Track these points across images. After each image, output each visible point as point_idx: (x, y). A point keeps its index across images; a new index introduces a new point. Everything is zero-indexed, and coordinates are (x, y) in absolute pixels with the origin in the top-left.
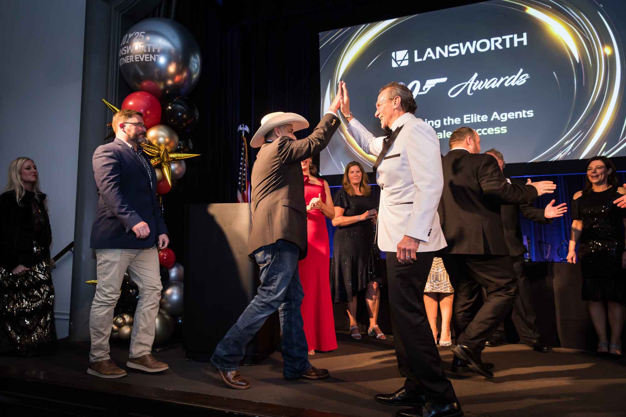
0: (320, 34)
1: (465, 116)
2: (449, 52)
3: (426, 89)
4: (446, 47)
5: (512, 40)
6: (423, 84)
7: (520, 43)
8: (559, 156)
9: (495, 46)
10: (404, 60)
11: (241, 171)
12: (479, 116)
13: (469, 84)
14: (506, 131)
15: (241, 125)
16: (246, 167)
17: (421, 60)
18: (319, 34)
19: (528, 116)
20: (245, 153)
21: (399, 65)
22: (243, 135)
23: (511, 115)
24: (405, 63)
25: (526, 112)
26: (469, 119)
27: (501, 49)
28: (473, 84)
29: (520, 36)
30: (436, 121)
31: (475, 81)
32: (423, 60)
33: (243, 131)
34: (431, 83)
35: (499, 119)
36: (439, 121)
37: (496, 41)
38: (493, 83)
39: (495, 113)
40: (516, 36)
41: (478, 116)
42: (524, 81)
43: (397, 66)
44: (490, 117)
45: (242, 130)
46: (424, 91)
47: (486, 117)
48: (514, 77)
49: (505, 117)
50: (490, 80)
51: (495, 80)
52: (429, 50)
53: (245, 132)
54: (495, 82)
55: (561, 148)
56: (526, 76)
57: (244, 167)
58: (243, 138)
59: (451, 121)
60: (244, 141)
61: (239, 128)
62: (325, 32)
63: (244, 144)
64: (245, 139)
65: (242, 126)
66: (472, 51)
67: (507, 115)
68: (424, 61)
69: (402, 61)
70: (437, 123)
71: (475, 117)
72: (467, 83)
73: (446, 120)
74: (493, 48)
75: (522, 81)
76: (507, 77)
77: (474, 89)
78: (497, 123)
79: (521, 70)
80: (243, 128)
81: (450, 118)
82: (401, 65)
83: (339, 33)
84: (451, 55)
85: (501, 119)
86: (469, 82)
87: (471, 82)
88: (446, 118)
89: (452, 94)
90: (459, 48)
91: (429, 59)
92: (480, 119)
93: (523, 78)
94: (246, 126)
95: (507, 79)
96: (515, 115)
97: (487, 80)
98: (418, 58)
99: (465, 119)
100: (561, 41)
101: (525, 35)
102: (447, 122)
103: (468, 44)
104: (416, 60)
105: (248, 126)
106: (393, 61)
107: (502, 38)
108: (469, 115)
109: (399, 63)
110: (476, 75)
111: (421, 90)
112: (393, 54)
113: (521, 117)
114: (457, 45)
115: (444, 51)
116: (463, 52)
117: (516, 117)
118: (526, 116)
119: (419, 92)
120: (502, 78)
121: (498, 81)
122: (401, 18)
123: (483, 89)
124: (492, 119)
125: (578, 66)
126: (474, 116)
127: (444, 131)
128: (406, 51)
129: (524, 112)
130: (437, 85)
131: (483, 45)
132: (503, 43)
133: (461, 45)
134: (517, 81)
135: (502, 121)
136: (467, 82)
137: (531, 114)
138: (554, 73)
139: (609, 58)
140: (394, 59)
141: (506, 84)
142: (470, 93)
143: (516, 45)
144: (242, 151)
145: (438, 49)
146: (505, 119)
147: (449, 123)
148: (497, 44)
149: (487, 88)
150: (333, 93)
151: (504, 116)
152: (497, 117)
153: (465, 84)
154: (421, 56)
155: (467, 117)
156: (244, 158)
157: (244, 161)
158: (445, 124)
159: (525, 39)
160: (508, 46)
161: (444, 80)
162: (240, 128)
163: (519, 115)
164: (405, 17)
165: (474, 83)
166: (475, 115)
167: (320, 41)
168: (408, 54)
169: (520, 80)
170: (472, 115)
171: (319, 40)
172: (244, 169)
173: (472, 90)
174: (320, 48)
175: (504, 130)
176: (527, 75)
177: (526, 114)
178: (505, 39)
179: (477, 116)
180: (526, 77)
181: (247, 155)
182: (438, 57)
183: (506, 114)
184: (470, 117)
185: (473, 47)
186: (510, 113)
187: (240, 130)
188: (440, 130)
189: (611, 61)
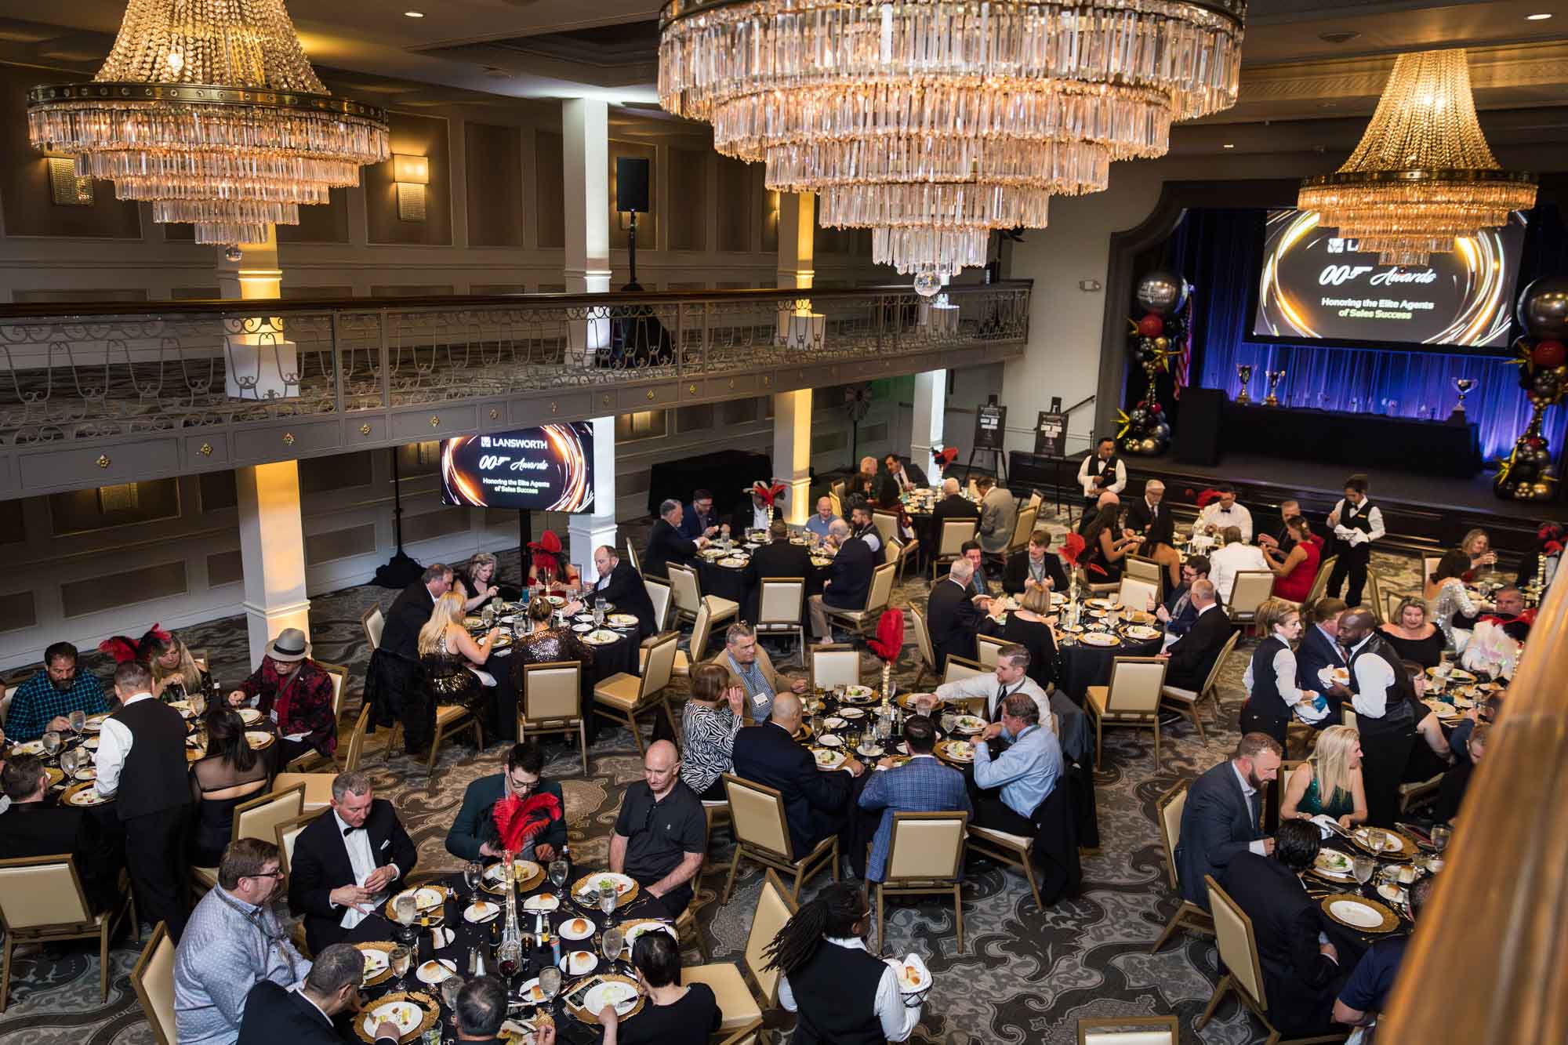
0: (1269, 212)
1: (1381, 301)
3: (1353, 274)
6: (1352, 270)
8: (1445, 341)
10: (1339, 247)
13: (1388, 275)
14: (1410, 317)
18: (1267, 212)
21: (1335, 251)
23: (1416, 305)
24: (1340, 250)
25: (1428, 304)
28: (1391, 276)
34: (1358, 270)
36: (1360, 302)
38: (1406, 278)
39: (1404, 302)
41: (1391, 302)
42: (1432, 279)
43: (1333, 251)
44: (1400, 304)
47: (1397, 304)
48: (1425, 275)
49: (1411, 306)
50: (1405, 274)
51: (1409, 275)
54: (1409, 277)
55: (1447, 335)
59: (1369, 303)
67: (1414, 304)
69: (1337, 248)
71: (1389, 303)
72: (1386, 275)
73: (1366, 302)
77: (1392, 280)
78: (1404, 310)
79: (1431, 271)
81: (1369, 301)
85: (1408, 307)
87: (1390, 274)
89: (1375, 281)
92: (1392, 305)
93: (1430, 277)
95: (1418, 276)
96: (1419, 305)
97: (1403, 274)
100: (1466, 255)
102: (1366, 304)
104: (1350, 249)
106: (1330, 247)
108: (1384, 301)
109: (1335, 249)
110: (1395, 269)
111: (1350, 274)
112: (1331, 241)
113: (1423, 307)
117: (1420, 307)
119: (1346, 277)
120: (1415, 274)
121: (1411, 277)
123: (1398, 281)
124: (1401, 306)
125: (1473, 274)
127: (1363, 311)
128: (1342, 240)
129: (1426, 304)
130: (1364, 272)
134: (1426, 279)
136: (1388, 273)
137: (1431, 306)
138: (1455, 276)
139: (1496, 271)
140: (1330, 245)
141: (1417, 281)
142: (1389, 283)
146: (1410, 308)
147: (1368, 305)
149: (1401, 281)
150: (1274, 266)
152: (1406, 305)
154: (1354, 246)
155: (1382, 303)
158: (1364, 305)
161: (1369, 269)
163: (1422, 305)
165: (1393, 275)
166: (1389, 301)
167: (1268, 218)
168: (1343, 243)
169: (1428, 278)
170: (1387, 301)
171: (1266, 217)
174: (1267, 224)
175: (1408, 316)
176: (1434, 275)
177: (1428, 306)
183: (1412, 303)
188: (1359, 309)
189: (1496, 274)
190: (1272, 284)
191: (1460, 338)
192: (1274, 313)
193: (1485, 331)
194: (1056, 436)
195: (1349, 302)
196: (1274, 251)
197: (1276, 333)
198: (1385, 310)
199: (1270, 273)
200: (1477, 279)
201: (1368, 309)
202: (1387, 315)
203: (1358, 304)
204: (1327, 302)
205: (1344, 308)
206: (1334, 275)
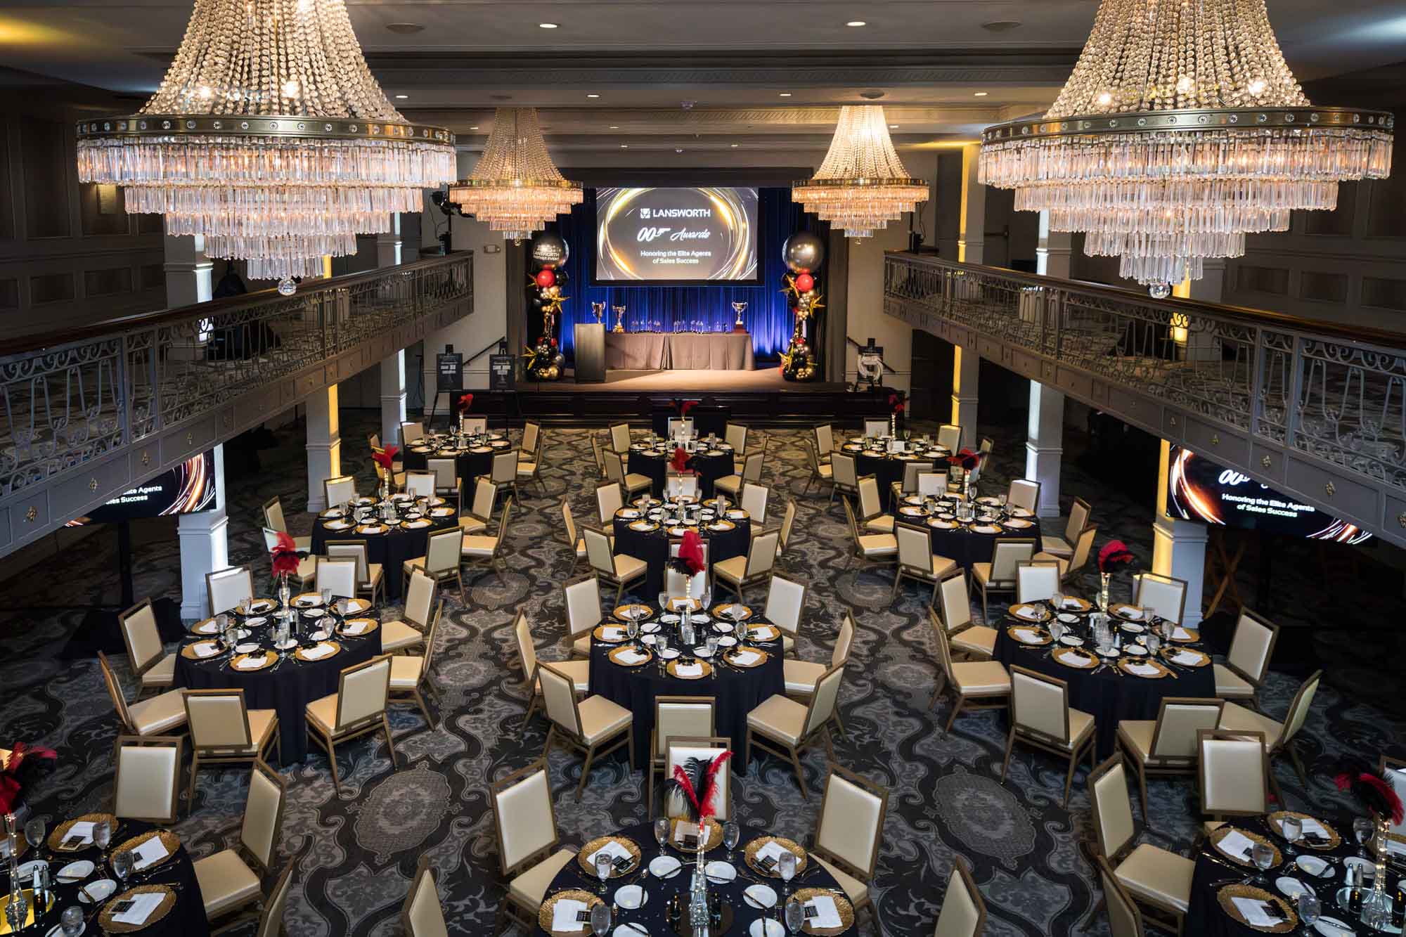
1: (679, 252)
3: (659, 234)
8: (721, 278)
18: (596, 189)
21: (645, 218)
23: (701, 254)
24: (648, 217)
25: (707, 252)
34: (662, 231)
38: (692, 235)
39: (693, 251)
41: (685, 252)
42: (708, 236)
44: (690, 253)
48: (703, 233)
49: (698, 254)
55: (722, 273)
62: (600, 189)
69: (646, 215)
75: (706, 236)
77: (683, 237)
78: (693, 257)
79: (706, 230)
81: (671, 252)
83: (610, 190)
85: (696, 255)
86: (681, 233)
95: (700, 234)
97: (690, 233)
100: (725, 217)
102: (669, 254)
110: (685, 229)
111: (656, 234)
112: (642, 210)
120: (697, 233)
121: (695, 234)
122: (647, 188)
123: (687, 237)
124: (692, 255)
125: (731, 232)
128: (649, 209)
130: (665, 232)
134: (704, 236)
137: (709, 254)
138: (721, 233)
140: (642, 213)
141: (699, 237)
142: (681, 239)
149: (689, 237)
150: (605, 229)
152: (694, 254)
153: (679, 234)
154: (657, 213)
161: (668, 230)
163: (704, 254)
164: (649, 188)
165: (684, 234)
168: (650, 211)
170: (682, 252)
171: (596, 193)
174: (597, 199)
175: (697, 261)
177: (707, 254)
180: (708, 234)
185: (684, 213)
188: (665, 258)
189: (745, 231)
190: (605, 242)
191: (729, 275)
192: (609, 263)
193: (743, 270)
194: (506, 373)
195: (659, 253)
196: (604, 218)
197: (612, 278)
198: (682, 258)
199: (603, 235)
200: (734, 234)
201: (671, 258)
202: (683, 261)
203: (664, 254)
204: (644, 253)
206: (647, 235)
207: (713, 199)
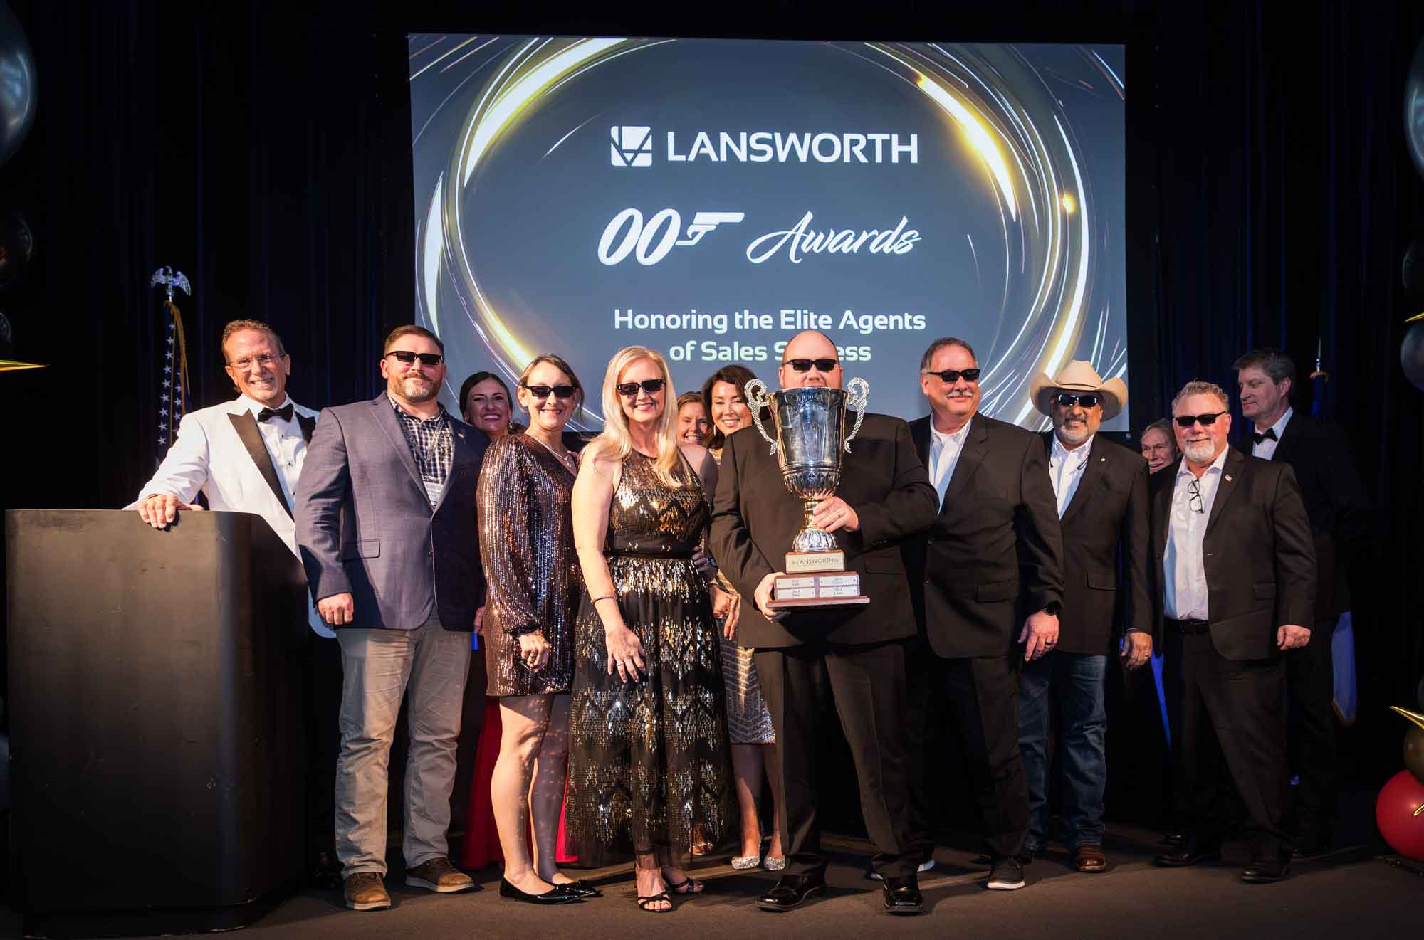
0: (412, 38)
1: (783, 312)
2: (751, 151)
3: (695, 234)
4: (743, 136)
5: (887, 145)
6: (686, 222)
7: (905, 156)
9: (852, 154)
10: (640, 150)
11: (167, 405)
12: (813, 316)
13: (793, 236)
14: (869, 357)
15: (162, 270)
16: (183, 396)
17: (682, 158)
18: (409, 36)
19: (916, 327)
20: (177, 355)
21: (629, 163)
22: (171, 300)
23: (881, 322)
24: (645, 160)
25: (911, 317)
26: (792, 319)
27: (865, 163)
28: (803, 239)
29: (905, 141)
30: (717, 318)
31: (807, 232)
32: (689, 159)
33: (170, 287)
34: (706, 222)
35: (856, 327)
36: (725, 317)
37: (854, 143)
38: (843, 242)
39: (848, 313)
40: (895, 138)
41: (811, 314)
42: (910, 247)
43: (624, 164)
44: (837, 321)
45: (166, 285)
46: (692, 239)
47: (830, 320)
48: (891, 234)
49: (870, 324)
50: (840, 232)
51: (851, 234)
52: (702, 136)
53: (177, 290)
54: (850, 239)
56: (913, 235)
57: (177, 395)
58: (170, 308)
59: (751, 321)
60: (173, 317)
61: (153, 279)
62: (426, 36)
63: (173, 326)
64: (175, 311)
65: (165, 274)
66: (803, 156)
67: (874, 320)
68: (690, 162)
69: (636, 152)
70: (720, 322)
71: (806, 317)
72: (790, 233)
73: (741, 316)
74: (847, 159)
75: (903, 247)
76: (875, 232)
77: (805, 249)
78: (852, 337)
79: (905, 221)
80: (170, 278)
81: (749, 314)
82: (634, 164)
83: (467, 45)
84: (754, 158)
85: (860, 329)
86: (793, 232)
87: (797, 231)
88: (742, 313)
89: (757, 253)
90: (772, 143)
91: (703, 158)
92: (816, 322)
93: (907, 239)
94: (179, 273)
95: (874, 237)
96: (889, 320)
97: (832, 232)
98: (676, 153)
99: (784, 319)
100: (985, 166)
101: (914, 138)
102: (742, 322)
103: (793, 137)
104: (672, 156)
105: (184, 273)
106: (614, 151)
107: (866, 137)
108: (792, 312)
109: (629, 156)
110: (809, 217)
111: (682, 235)
112: (614, 131)
113: (900, 327)
114: (768, 136)
115: (739, 146)
116: (782, 156)
117: (892, 327)
118: (911, 328)
119: (677, 241)
120: (865, 232)
121: (856, 239)
122: (632, 40)
123: (822, 252)
124: (841, 327)
125: (1014, 227)
126: (802, 314)
127: (736, 344)
128: (647, 129)
129: (908, 317)
130: (722, 226)
131: (826, 148)
132: (869, 149)
133: (778, 136)
134: (895, 245)
135: (862, 332)
136: (790, 230)
137: (920, 323)
138: (968, 236)
139: (1070, 221)
140: (615, 145)
141: (873, 249)
142: (796, 259)
143: (895, 159)
144: (170, 348)
145: (724, 138)
146: (869, 330)
147: (747, 327)
148: (857, 150)
149: (832, 250)
150: (450, 209)
151: (866, 322)
152: (852, 322)
153: (784, 236)
154: (682, 147)
155: (787, 316)
156: (177, 368)
157: (177, 378)
158: (738, 326)
159: (913, 148)
160: (879, 159)
161: (737, 217)
162: (160, 278)
163: (896, 322)
164: (646, 40)
165: (805, 235)
166: (805, 311)
167: (410, 58)
168: (651, 136)
169: (902, 242)
170: (799, 312)
171: (407, 55)
172: (175, 399)
173: (799, 253)
174: (411, 79)
175: (865, 354)
176: (915, 233)
177: (911, 323)
178: (873, 141)
179: (808, 315)
180: (914, 237)
181: (183, 358)
182: (724, 158)
183: (870, 318)
184: (794, 316)
185: (805, 147)
186: (878, 318)
187: (159, 285)
188: (726, 340)
189: (1071, 224)
190: (450, 267)
195: (698, 320)
196: (447, 162)
199: (441, 235)
200: (1027, 242)
201: (753, 337)
204: (626, 320)
205: (681, 336)
206: (639, 237)
207: (927, 85)
